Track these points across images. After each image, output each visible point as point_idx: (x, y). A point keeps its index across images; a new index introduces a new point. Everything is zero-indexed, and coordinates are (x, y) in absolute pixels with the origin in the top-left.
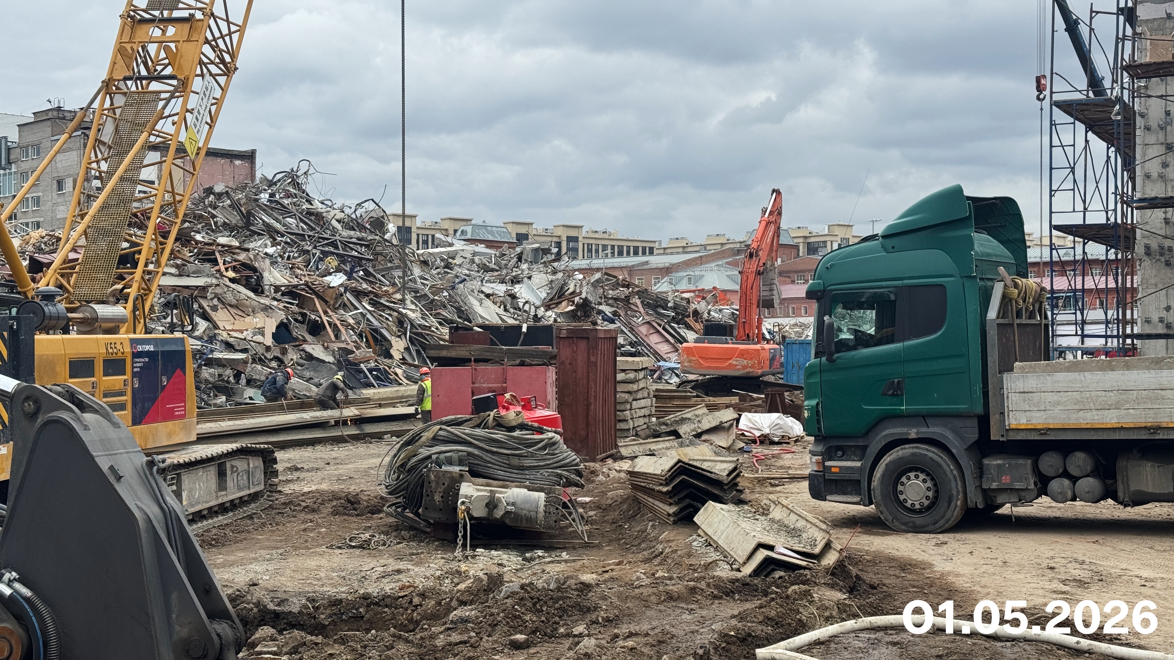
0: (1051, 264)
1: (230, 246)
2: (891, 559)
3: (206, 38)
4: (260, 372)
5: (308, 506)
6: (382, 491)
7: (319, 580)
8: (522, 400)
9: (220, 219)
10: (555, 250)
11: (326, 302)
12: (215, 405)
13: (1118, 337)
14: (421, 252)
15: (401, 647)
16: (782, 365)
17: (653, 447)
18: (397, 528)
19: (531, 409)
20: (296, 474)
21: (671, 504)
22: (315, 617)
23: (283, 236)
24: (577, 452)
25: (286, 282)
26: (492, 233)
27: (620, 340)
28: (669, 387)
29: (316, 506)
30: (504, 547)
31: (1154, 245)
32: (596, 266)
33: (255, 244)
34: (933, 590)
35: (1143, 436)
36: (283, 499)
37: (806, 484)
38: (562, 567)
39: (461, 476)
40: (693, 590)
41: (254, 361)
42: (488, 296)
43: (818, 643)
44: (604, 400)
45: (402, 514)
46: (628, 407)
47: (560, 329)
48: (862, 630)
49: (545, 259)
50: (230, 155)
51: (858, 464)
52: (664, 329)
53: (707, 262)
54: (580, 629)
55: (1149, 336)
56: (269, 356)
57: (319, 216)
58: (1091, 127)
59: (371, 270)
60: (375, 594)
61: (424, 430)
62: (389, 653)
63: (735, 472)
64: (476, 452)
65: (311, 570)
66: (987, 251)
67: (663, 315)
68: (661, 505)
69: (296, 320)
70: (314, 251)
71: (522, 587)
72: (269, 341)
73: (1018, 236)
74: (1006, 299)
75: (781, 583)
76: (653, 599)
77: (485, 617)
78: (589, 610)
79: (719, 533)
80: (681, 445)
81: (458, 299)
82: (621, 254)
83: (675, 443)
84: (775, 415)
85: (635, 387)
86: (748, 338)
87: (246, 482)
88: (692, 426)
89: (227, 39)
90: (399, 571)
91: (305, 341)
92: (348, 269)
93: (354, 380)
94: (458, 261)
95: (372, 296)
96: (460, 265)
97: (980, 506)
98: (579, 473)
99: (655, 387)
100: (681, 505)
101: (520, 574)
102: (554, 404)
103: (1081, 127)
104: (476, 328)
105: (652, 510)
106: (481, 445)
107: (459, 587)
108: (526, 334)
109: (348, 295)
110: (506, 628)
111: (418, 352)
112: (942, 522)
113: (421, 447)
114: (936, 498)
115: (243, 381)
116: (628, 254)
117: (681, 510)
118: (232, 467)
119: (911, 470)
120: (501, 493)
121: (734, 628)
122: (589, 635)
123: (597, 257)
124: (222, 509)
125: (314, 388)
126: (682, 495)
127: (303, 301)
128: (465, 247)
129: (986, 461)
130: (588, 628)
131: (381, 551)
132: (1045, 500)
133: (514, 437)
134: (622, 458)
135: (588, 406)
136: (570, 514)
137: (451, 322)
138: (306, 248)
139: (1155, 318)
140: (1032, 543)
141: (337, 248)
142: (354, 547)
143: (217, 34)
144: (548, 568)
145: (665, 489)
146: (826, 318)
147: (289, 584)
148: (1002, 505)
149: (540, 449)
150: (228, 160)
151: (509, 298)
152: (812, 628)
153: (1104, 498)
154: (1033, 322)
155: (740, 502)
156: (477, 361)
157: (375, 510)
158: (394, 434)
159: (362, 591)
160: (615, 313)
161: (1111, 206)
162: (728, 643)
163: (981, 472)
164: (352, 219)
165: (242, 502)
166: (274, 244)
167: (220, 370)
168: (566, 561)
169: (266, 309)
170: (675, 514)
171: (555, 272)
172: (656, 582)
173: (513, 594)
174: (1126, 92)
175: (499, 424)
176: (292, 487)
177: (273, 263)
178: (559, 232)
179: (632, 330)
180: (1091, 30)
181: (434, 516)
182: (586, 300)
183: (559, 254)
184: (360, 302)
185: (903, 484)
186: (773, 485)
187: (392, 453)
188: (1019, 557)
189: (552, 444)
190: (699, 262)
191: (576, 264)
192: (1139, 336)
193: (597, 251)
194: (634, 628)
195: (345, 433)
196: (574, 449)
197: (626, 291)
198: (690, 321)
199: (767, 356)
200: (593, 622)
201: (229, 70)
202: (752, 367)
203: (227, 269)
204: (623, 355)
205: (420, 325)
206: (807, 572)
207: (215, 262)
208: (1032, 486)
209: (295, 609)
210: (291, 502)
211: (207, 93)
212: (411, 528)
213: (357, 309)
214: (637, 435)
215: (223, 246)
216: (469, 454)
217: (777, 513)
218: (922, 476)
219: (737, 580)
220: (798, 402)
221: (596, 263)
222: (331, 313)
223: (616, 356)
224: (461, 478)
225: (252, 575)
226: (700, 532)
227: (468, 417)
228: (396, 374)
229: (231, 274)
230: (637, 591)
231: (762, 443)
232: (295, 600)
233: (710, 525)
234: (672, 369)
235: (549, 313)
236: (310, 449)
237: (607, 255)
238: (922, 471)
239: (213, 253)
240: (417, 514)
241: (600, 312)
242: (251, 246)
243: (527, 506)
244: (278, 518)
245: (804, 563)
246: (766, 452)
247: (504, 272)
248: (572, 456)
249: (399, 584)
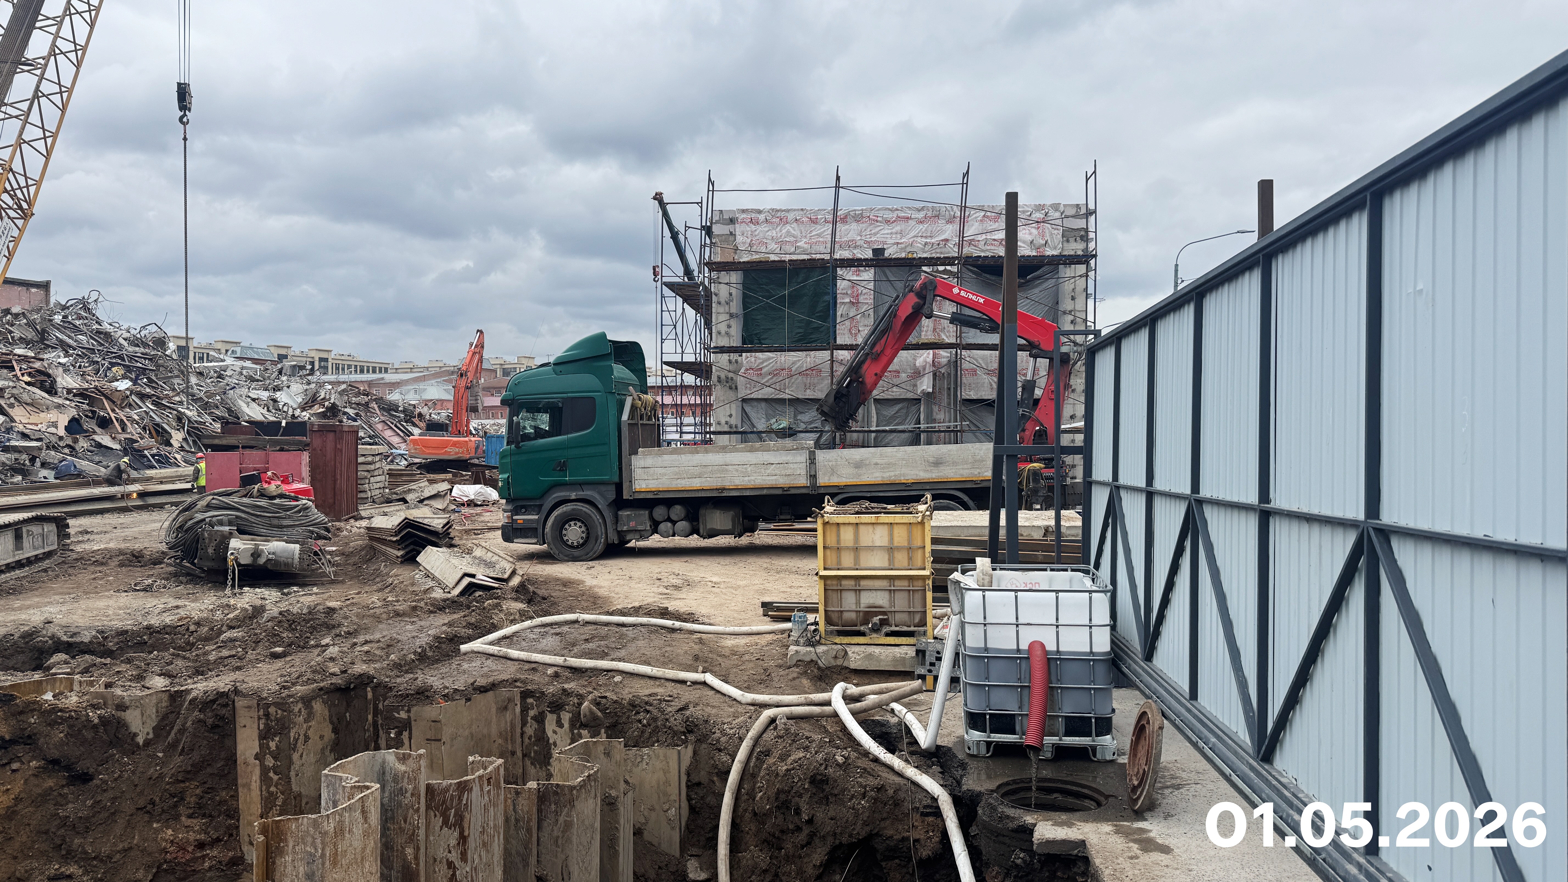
0: (662, 388)
1: (26, 356)
2: (557, 579)
3: (5, 188)
4: (53, 456)
5: (97, 561)
6: (164, 547)
7: (107, 616)
8: (282, 476)
9: (17, 334)
10: (309, 367)
11: (114, 402)
12: (12, 483)
13: (701, 433)
14: (197, 365)
15: (180, 663)
16: (484, 451)
17: (386, 510)
18: (176, 575)
19: (289, 483)
20: (86, 537)
21: (399, 549)
22: (104, 645)
23: (75, 349)
24: (326, 515)
25: (78, 386)
26: (258, 353)
27: (361, 434)
28: (399, 468)
29: (104, 560)
30: (267, 585)
31: (723, 376)
32: (342, 380)
33: (49, 355)
34: (584, 598)
35: (715, 494)
36: (75, 556)
37: (499, 532)
38: (313, 598)
39: (231, 534)
40: (414, 608)
41: (48, 448)
42: (254, 400)
43: (505, 637)
44: (348, 477)
45: (180, 564)
46: (367, 481)
47: (312, 425)
48: (535, 627)
49: (301, 373)
50: (27, 284)
51: (536, 517)
52: (396, 426)
53: (429, 380)
54: (327, 640)
55: (720, 433)
56: (61, 444)
57: (107, 335)
58: (685, 300)
59: (154, 378)
60: (157, 625)
61: (199, 500)
62: (169, 668)
63: (448, 525)
64: (243, 515)
65: (100, 609)
66: (622, 376)
67: (395, 416)
68: (392, 550)
69: (87, 416)
70: (103, 362)
71: (281, 613)
72: (62, 432)
73: (641, 367)
74: (633, 407)
75: (480, 600)
76: (384, 616)
77: (250, 637)
78: (334, 627)
79: (435, 568)
80: (408, 508)
81: (229, 402)
82: (362, 371)
83: (403, 507)
84: (478, 486)
85: (372, 467)
86: (459, 433)
87: (41, 543)
88: (417, 495)
89: (25, 190)
90: (177, 607)
91: (94, 432)
92: (133, 377)
93: (138, 463)
94: (229, 373)
95: (154, 398)
96: (230, 376)
97: (616, 542)
98: (327, 530)
99: (388, 467)
100: (407, 550)
101: (278, 605)
102: (308, 479)
103: (680, 300)
104: (243, 423)
105: (384, 554)
106: (247, 510)
107: (228, 616)
108: (285, 428)
109: (133, 397)
110: (267, 644)
111: (194, 441)
112: (591, 554)
113: (197, 512)
114: (588, 538)
115: (38, 463)
116: (368, 371)
117: (407, 553)
118: (28, 531)
119: (571, 520)
120: (264, 545)
121: (444, 632)
122: (333, 645)
123: (343, 373)
124: (19, 565)
125: (103, 469)
126: (407, 543)
127: (92, 401)
128: (235, 363)
129: (620, 513)
130: (333, 639)
131: (162, 592)
132: (656, 537)
133: (274, 504)
134: (362, 518)
135: (335, 481)
136: (320, 559)
137: (223, 418)
138: (96, 359)
139: (723, 422)
140: (648, 564)
141: (123, 360)
142: (138, 590)
143: (15, 186)
144: (301, 599)
145: (395, 539)
146: (515, 418)
147: (80, 621)
148: (630, 541)
149: (295, 512)
150: (25, 288)
151: (271, 402)
152: (501, 628)
153: (691, 534)
154: (650, 422)
155: (451, 546)
156: (243, 447)
157: (156, 562)
158: (172, 504)
159: (145, 623)
160: (357, 414)
161: (698, 351)
162: (440, 643)
163: (617, 519)
164: (137, 338)
165: (37, 559)
166: (67, 355)
167: (17, 455)
168: (316, 594)
169: (59, 406)
170: (402, 556)
171: (309, 383)
172: (386, 603)
173: (272, 619)
174: (706, 280)
175: (262, 494)
176: (83, 546)
177: (65, 371)
178: (312, 354)
179: (370, 426)
180: (686, 238)
181: (206, 565)
182: (334, 404)
183: (312, 370)
184: (144, 403)
185: (566, 529)
186: (475, 534)
187: (171, 519)
188: (639, 573)
189: (306, 508)
191: (325, 378)
192: (714, 433)
193: (343, 369)
194: (368, 638)
195: (130, 504)
196: (323, 512)
197: (366, 399)
198: (416, 420)
199: (473, 445)
200: (337, 636)
201: (26, 215)
202: (463, 453)
203: (23, 375)
204: (363, 444)
205: (196, 421)
206: (499, 591)
207: (12, 369)
208: (648, 528)
209: (86, 640)
210: (82, 558)
211: (6, 232)
212: (188, 574)
213: (141, 408)
214: (374, 502)
215: (19, 356)
216: (237, 517)
217: (478, 552)
218: (579, 524)
219: (448, 599)
220: (494, 477)
221: (342, 378)
222: (118, 411)
223: (357, 444)
224: (230, 535)
225: (46, 615)
226: (421, 568)
227: (236, 489)
228: (175, 458)
229: (27, 378)
230: (372, 611)
231: (468, 505)
232: (86, 633)
233: (429, 563)
234: (402, 455)
235: (304, 413)
236: (99, 517)
237: (351, 372)
238: (579, 520)
239: (10, 361)
240: (193, 564)
241: (345, 413)
242: (46, 356)
243: (286, 554)
244: (70, 571)
245: (496, 585)
246: (472, 511)
247: (268, 382)
248: (322, 517)
249: (178, 616)
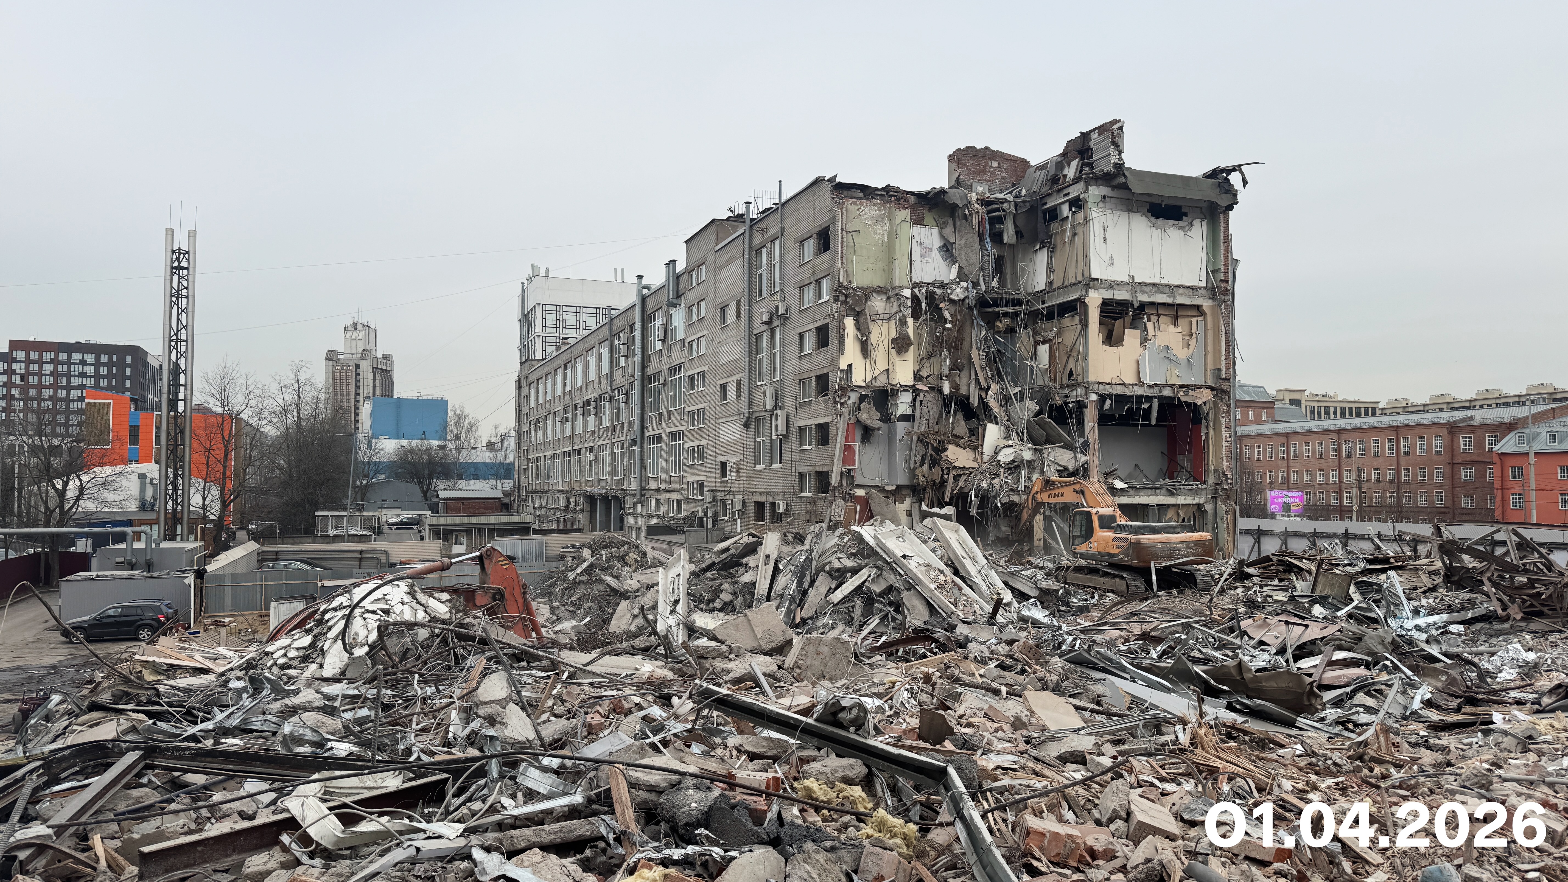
190: (1551, 415)
